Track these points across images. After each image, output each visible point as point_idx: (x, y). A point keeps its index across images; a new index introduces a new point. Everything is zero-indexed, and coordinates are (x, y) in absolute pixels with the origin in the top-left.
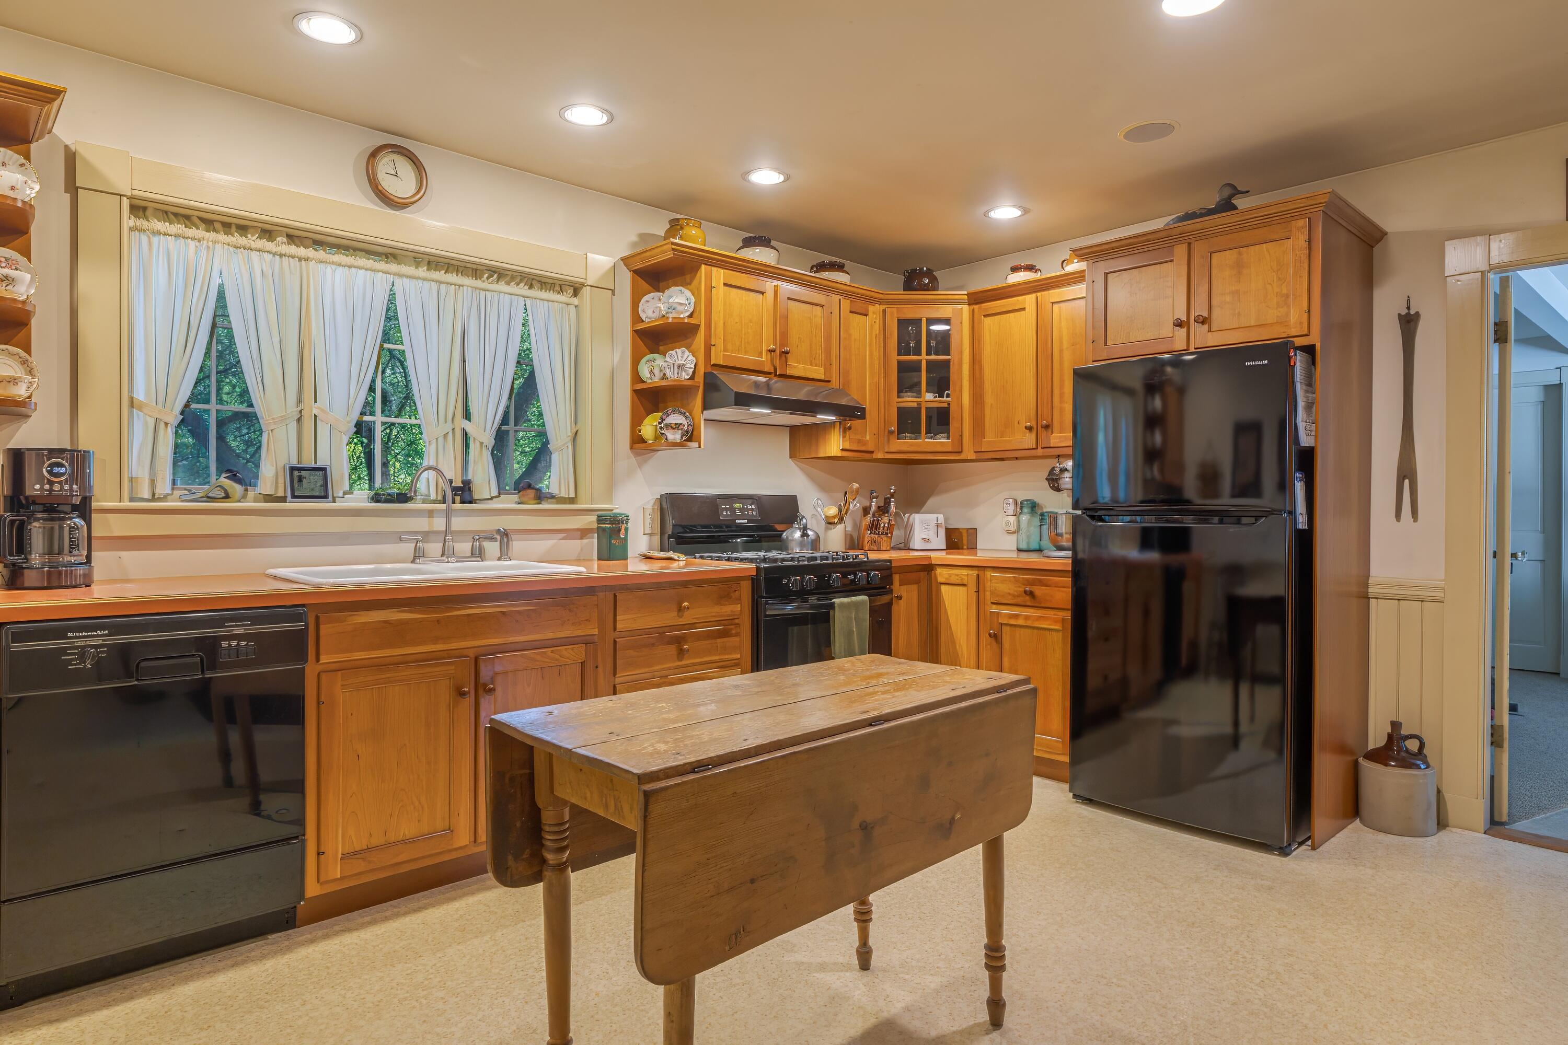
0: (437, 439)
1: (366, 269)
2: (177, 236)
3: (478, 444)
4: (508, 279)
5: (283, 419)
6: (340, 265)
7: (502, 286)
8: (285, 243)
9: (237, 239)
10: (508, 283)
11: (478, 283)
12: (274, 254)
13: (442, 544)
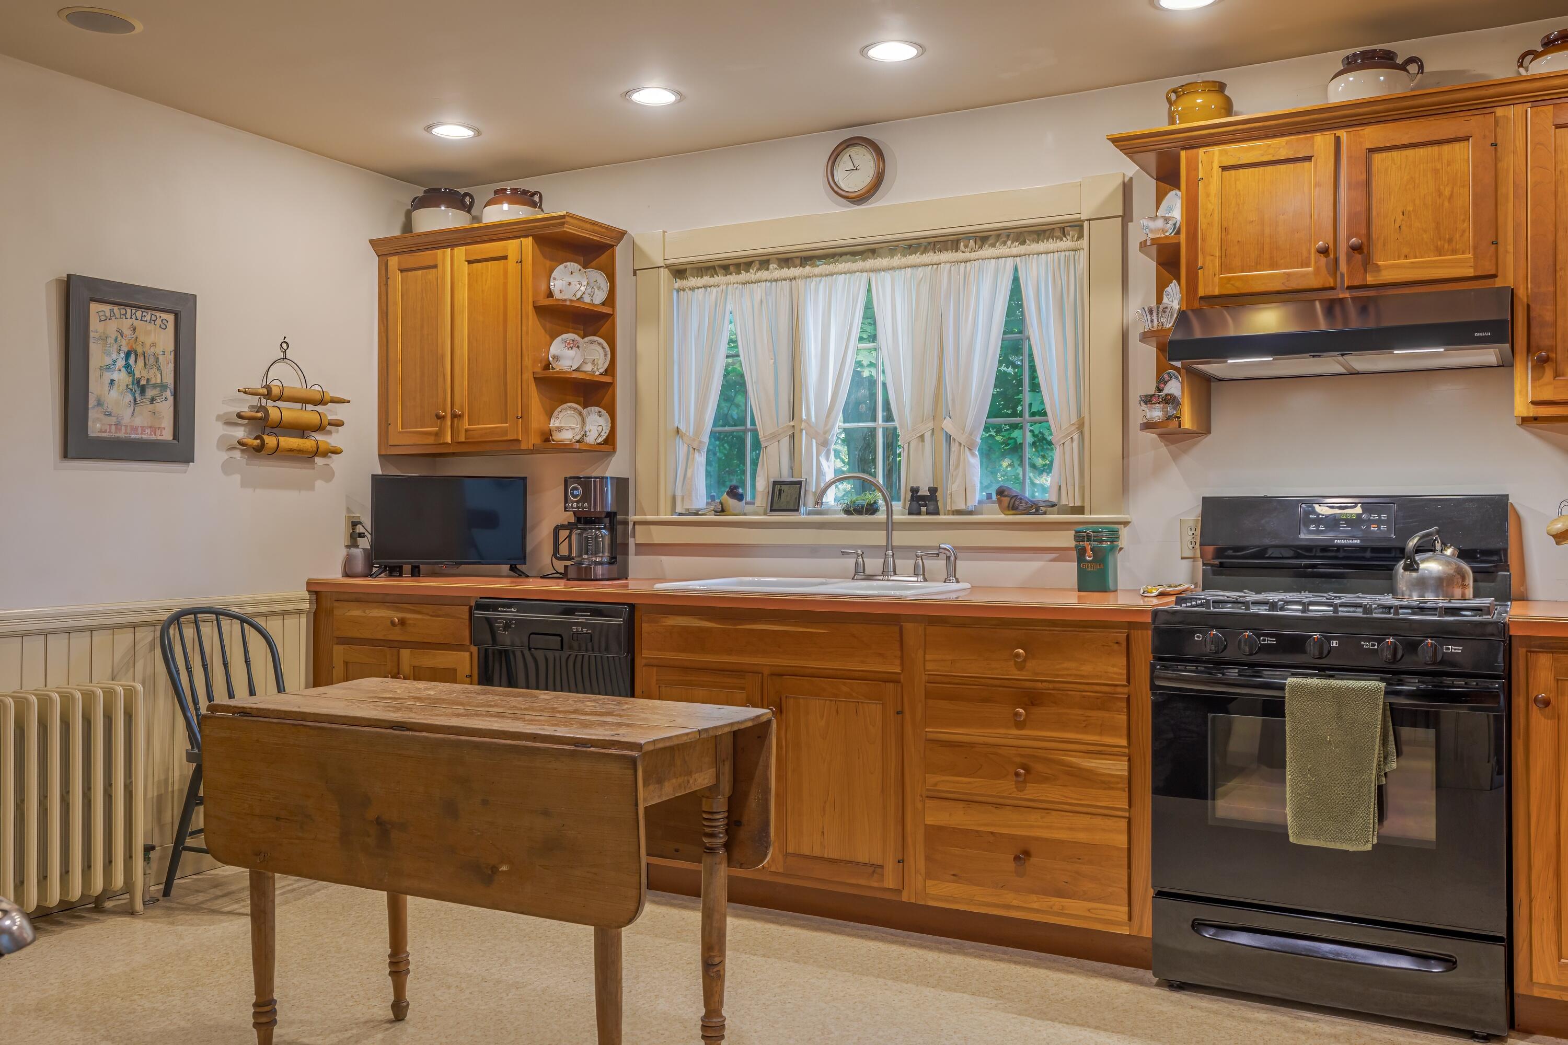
0: (909, 443)
1: (845, 273)
2: (705, 287)
3: (957, 444)
4: (991, 241)
5: (775, 436)
6: (821, 276)
7: (987, 251)
8: (776, 269)
9: (744, 276)
10: (993, 245)
11: (959, 256)
12: (771, 281)
13: (882, 560)
